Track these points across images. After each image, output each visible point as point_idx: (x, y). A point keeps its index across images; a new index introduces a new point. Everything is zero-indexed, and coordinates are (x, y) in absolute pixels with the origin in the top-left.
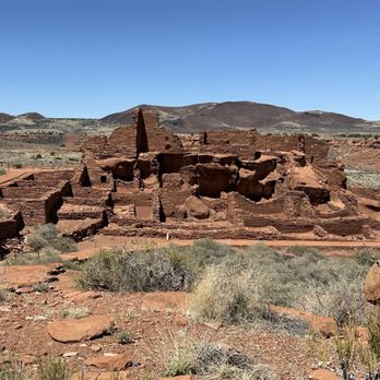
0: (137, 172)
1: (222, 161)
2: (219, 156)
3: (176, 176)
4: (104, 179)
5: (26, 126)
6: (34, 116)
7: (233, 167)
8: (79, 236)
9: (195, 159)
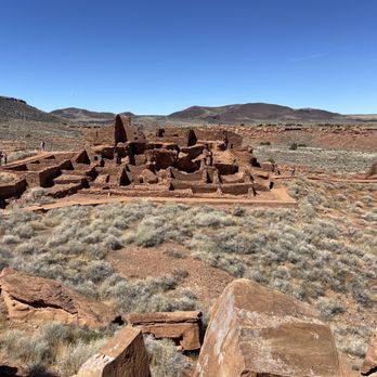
0: (116, 154)
1: (168, 147)
2: (166, 144)
3: (142, 156)
4: (96, 159)
7: (175, 151)
8: (61, 195)
9: (152, 146)
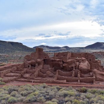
2: (58, 60)
4: (29, 66)
5: (64, 50)
6: (66, 47)
